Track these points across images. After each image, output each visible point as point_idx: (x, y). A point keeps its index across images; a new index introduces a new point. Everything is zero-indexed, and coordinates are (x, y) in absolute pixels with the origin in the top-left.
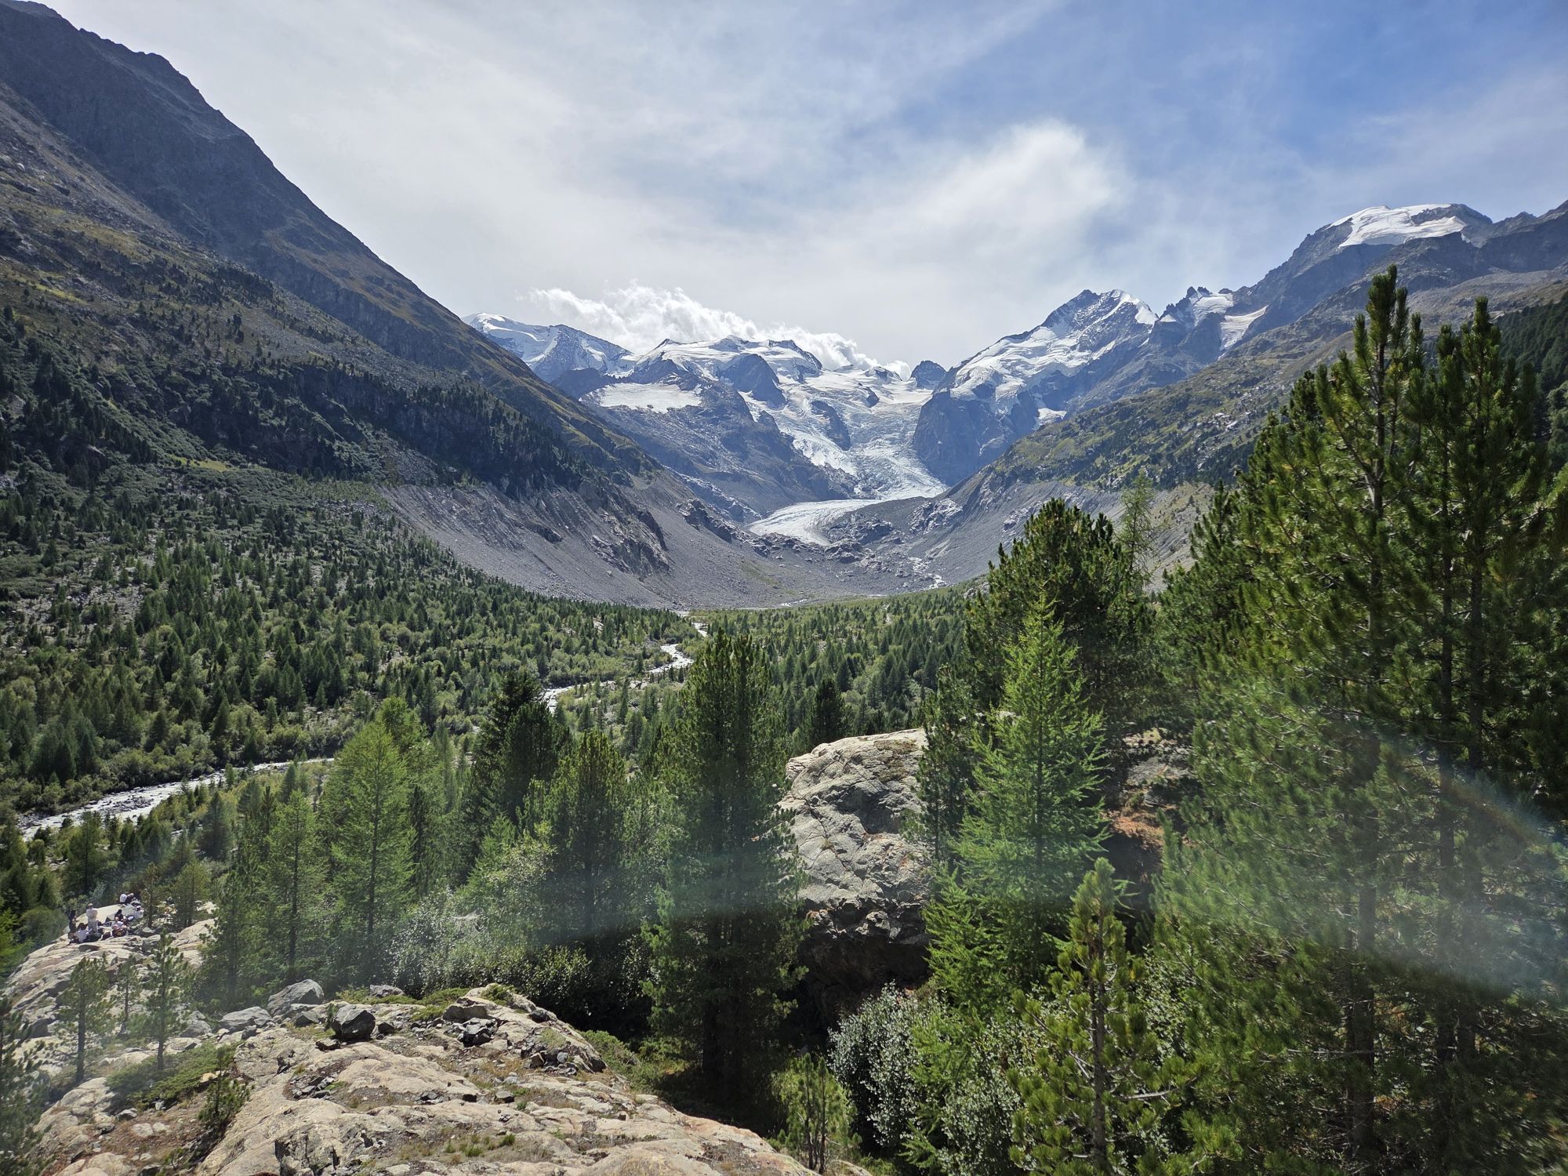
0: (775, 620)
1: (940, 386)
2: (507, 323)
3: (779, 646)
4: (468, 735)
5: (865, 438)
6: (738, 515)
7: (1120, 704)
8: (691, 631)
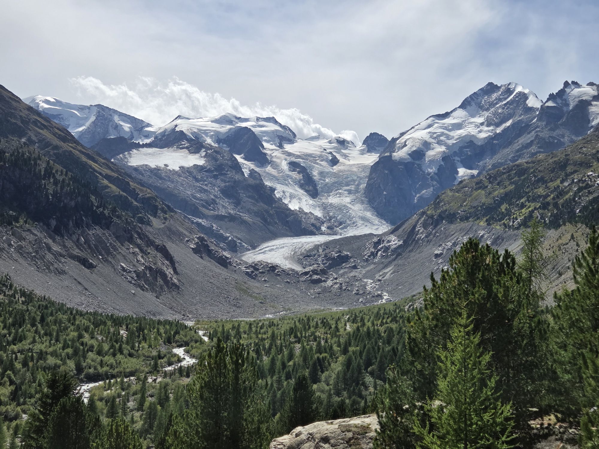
0: (261, 328)
1: (384, 152)
2: (58, 103)
3: (264, 349)
4: (18, 421)
5: (329, 189)
6: (233, 247)
7: (525, 394)
8: (196, 337)
